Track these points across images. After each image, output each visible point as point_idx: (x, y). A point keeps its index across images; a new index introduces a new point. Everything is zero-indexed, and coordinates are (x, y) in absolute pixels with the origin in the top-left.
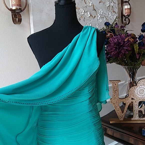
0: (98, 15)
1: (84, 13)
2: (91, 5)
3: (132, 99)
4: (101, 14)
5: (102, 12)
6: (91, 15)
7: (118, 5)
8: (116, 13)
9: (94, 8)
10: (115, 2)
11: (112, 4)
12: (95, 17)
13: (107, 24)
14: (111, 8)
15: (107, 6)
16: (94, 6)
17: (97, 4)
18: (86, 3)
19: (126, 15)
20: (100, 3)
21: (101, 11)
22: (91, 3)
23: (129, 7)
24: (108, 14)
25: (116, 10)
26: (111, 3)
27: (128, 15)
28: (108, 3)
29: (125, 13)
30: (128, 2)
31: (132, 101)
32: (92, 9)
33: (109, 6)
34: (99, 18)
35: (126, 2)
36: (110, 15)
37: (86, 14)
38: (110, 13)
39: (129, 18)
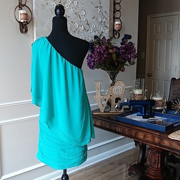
0: (91, 29)
1: (79, 26)
2: (85, 20)
3: (111, 96)
4: (94, 28)
5: (95, 26)
6: (84, 29)
7: (110, 21)
8: (108, 27)
9: (87, 23)
10: (107, 18)
11: (104, 20)
12: (88, 30)
13: (96, 37)
14: (103, 23)
15: (99, 21)
16: (87, 21)
17: (90, 20)
18: (81, 19)
19: (117, 29)
20: (93, 18)
21: (93, 26)
22: (85, 18)
23: (119, 23)
24: (100, 28)
25: (108, 26)
26: (103, 18)
27: (118, 30)
28: (101, 19)
29: (116, 28)
30: (119, 18)
31: (111, 97)
32: (86, 23)
33: (101, 21)
34: (92, 32)
35: (117, 18)
36: (102, 29)
37: (80, 27)
38: (102, 28)
39: (119, 32)
